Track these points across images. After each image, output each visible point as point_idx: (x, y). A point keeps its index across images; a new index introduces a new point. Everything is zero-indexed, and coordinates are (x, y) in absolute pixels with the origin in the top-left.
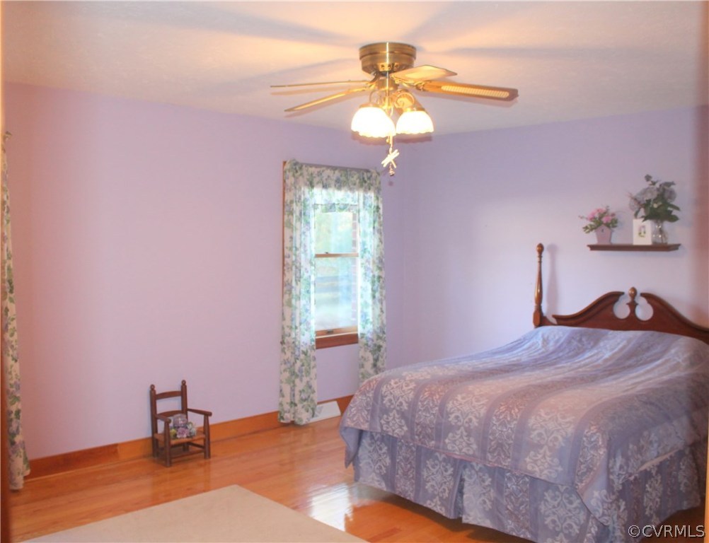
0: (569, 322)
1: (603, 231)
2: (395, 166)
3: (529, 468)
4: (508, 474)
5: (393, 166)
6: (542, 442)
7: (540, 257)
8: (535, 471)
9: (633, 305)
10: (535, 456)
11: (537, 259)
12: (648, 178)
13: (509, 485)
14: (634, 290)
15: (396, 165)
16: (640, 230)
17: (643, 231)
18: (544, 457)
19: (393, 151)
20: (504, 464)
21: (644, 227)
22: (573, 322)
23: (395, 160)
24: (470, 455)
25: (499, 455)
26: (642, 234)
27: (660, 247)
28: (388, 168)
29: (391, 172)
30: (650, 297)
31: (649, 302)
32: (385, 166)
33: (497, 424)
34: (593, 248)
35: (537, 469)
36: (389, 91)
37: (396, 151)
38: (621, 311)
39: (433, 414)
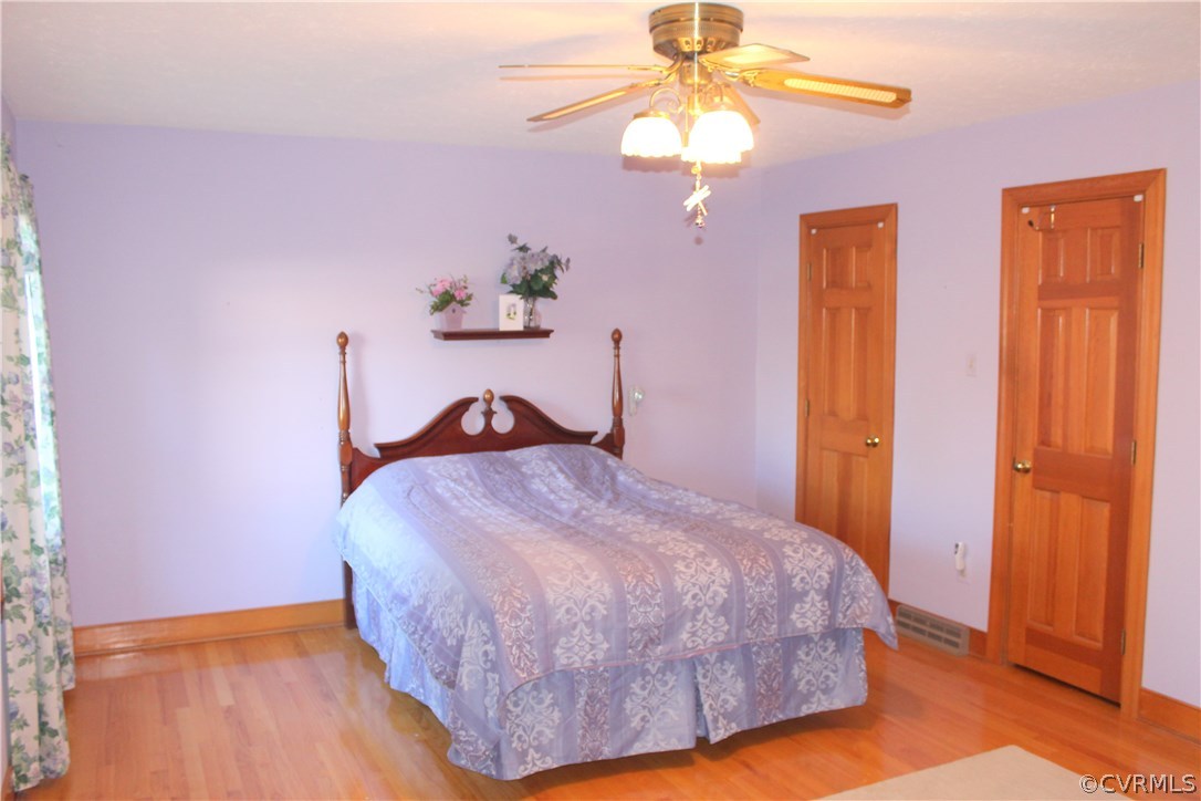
0: (400, 451)
1: (454, 311)
2: (705, 213)
3: (799, 625)
4: (755, 649)
5: (702, 214)
6: (807, 588)
7: (343, 353)
8: (808, 627)
9: (489, 414)
10: (802, 608)
11: (338, 358)
12: (512, 239)
13: (760, 662)
14: (489, 391)
15: (707, 211)
16: (509, 309)
17: (511, 312)
18: (813, 605)
19: (701, 188)
20: (768, 634)
21: (514, 305)
22: (407, 449)
23: (705, 202)
24: (722, 643)
25: (760, 625)
26: (512, 316)
27: (533, 333)
28: (695, 213)
29: (699, 221)
30: (512, 402)
31: (511, 409)
32: (689, 209)
33: (753, 584)
34: (449, 336)
35: (809, 623)
36: (699, 85)
37: (706, 187)
38: (473, 423)
39: (658, 605)
